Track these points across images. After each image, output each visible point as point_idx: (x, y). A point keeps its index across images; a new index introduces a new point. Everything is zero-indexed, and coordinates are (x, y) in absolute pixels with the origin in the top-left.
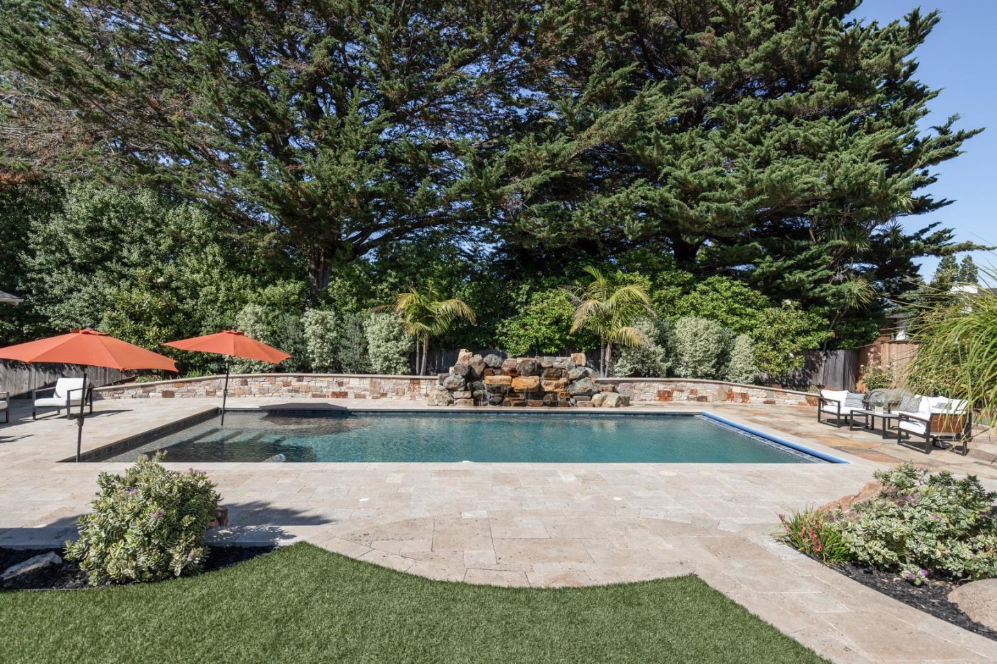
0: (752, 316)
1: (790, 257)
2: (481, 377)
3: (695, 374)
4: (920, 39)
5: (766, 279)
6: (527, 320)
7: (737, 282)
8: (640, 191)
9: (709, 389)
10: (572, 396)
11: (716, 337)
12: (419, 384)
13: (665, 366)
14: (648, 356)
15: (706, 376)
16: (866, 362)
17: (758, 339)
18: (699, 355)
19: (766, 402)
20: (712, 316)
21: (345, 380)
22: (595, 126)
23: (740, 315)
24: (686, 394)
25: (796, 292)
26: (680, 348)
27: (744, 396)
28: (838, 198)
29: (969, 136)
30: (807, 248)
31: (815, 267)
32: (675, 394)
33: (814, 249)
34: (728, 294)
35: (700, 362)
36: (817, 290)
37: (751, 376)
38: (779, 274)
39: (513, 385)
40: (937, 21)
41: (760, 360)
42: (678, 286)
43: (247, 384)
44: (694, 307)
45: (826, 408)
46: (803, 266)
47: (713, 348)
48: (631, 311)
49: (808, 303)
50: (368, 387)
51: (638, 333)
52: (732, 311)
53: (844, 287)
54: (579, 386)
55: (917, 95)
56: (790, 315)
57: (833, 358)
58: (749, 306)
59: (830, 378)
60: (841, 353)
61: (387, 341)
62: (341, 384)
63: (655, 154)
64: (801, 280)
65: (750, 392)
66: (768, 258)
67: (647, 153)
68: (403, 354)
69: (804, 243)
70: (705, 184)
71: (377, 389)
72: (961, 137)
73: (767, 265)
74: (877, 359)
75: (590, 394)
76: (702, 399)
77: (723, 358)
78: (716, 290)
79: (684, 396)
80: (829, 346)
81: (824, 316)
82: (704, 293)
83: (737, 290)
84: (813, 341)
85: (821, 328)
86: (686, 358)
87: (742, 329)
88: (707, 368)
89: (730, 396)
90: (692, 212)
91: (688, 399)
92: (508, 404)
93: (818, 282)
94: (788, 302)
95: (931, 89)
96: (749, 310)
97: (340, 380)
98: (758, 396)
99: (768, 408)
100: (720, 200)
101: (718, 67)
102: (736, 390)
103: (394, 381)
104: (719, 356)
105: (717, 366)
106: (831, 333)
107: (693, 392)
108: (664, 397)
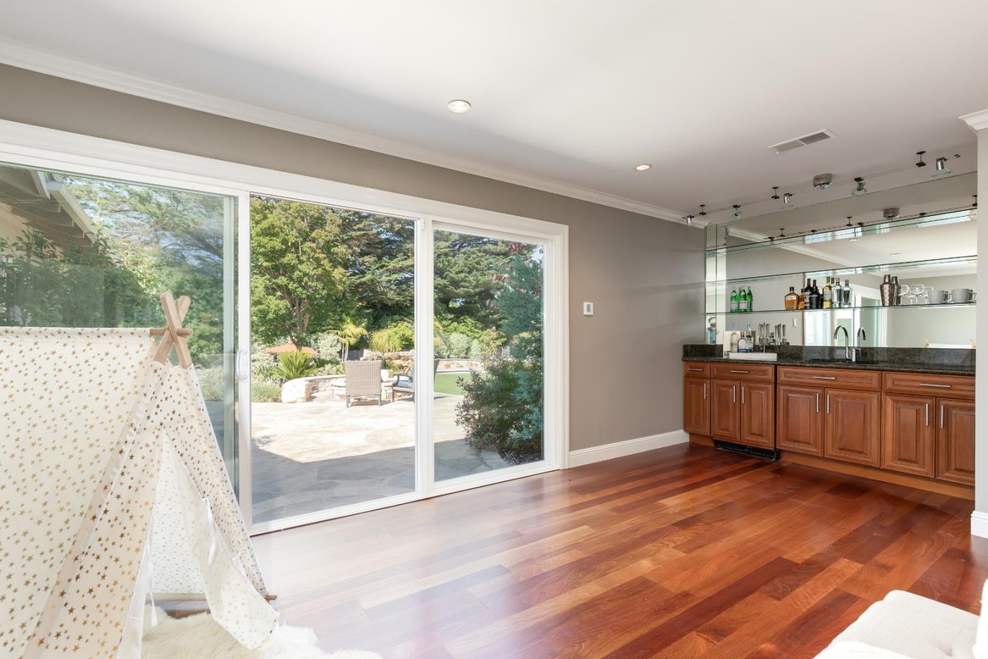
0: (478, 332)
3: (458, 357)
7: (472, 318)
9: (463, 361)
11: (466, 341)
13: (447, 354)
15: (462, 357)
17: (481, 341)
18: (460, 349)
20: (463, 333)
23: (473, 332)
26: (452, 347)
32: (452, 365)
34: (470, 323)
35: (460, 352)
37: (478, 357)
41: (482, 350)
44: (455, 329)
47: (466, 346)
52: (470, 331)
56: (492, 332)
58: (476, 328)
68: (338, 352)
70: (460, 279)
76: (462, 366)
77: (468, 349)
78: (464, 321)
79: (455, 366)
82: (459, 323)
83: (473, 322)
84: (499, 343)
85: (502, 337)
86: (455, 350)
87: (475, 338)
94: (492, 327)
96: (476, 330)
100: (466, 287)
102: (474, 362)
104: (467, 349)
105: (466, 354)
106: (505, 339)
107: (458, 364)
108: (448, 366)
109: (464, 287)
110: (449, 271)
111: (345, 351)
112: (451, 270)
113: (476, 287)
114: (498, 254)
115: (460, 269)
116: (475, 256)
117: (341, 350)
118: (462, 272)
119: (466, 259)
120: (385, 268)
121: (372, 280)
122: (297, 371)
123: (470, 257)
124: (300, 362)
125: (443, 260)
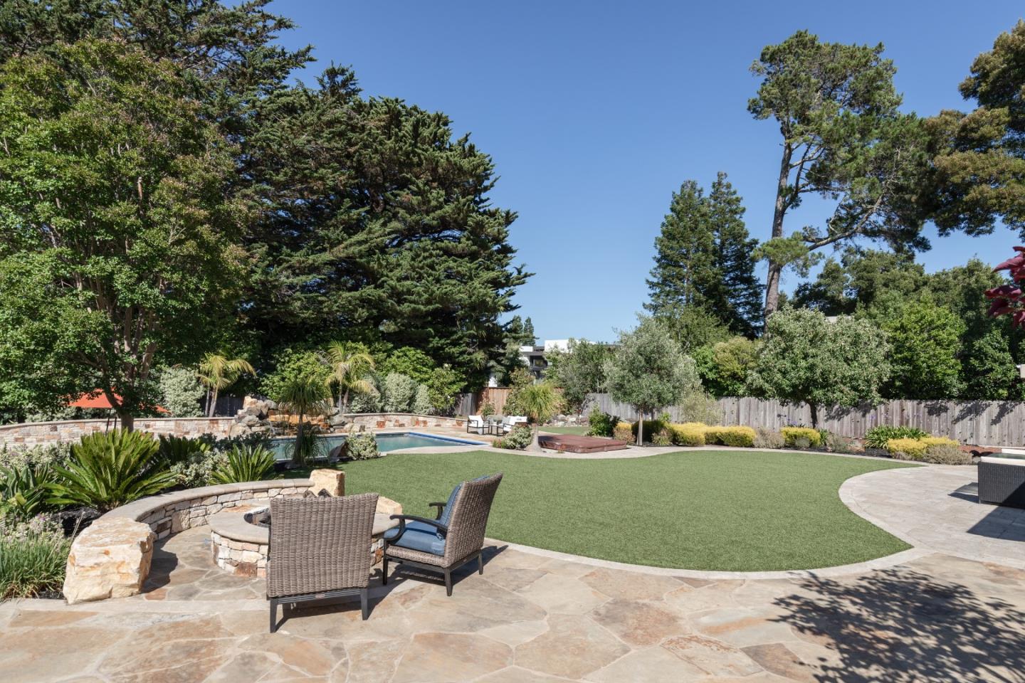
0: (426, 372)
1: (448, 337)
2: (267, 416)
3: (396, 410)
4: (510, 222)
5: (434, 351)
6: (285, 374)
7: (419, 351)
8: (369, 291)
9: (405, 419)
10: (332, 426)
11: (410, 386)
12: (217, 423)
13: (380, 405)
14: (371, 399)
15: (403, 411)
16: (481, 400)
17: (431, 387)
18: (400, 398)
19: (436, 426)
20: (405, 373)
21: (152, 423)
22: (342, 246)
23: (420, 372)
24: (393, 422)
25: (450, 358)
26: (388, 393)
27: (425, 422)
28: (473, 307)
29: (529, 276)
30: (455, 332)
31: (460, 344)
32: (387, 423)
33: (460, 334)
34: (414, 358)
35: (400, 403)
36: (461, 358)
37: (428, 410)
38: (442, 348)
39: (290, 421)
40: (517, 217)
41: (432, 400)
42: (384, 352)
43: (56, 430)
44: (393, 366)
45: (471, 425)
46: (455, 344)
47: (408, 393)
48: (362, 371)
49: (456, 365)
50: (173, 427)
51: (366, 384)
52: (415, 370)
53: (473, 357)
54: (337, 420)
55: (506, 250)
56: (446, 372)
57: (466, 398)
58: (424, 366)
59: (465, 410)
60: (470, 395)
61: (186, 390)
62: (147, 426)
63: (376, 266)
64: (453, 352)
65: (427, 419)
66: (437, 338)
67: (371, 265)
68: (198, 401)
69: (455, 329)
70: (405, 290)
71: (181, 429)
72: (526, 276)
73: (435, 342)
74: (487, 397)
75: (343, 424)
76: (402, 425)
77: (412, 399)
78: (406, 355)
79: (391, 424)
80: (465, 391)
81: (463, 373)
82: (398, 357)
83: (419, 356)
84: (456, 388)
85: (462, 380)
86: (392, 400)
87: (422, 381)
88: (404, 406)
89: (417, 422)
90: (398, 308)
91: (395, 426)
92: (287, 434)
93: (462, 353)
94: (446, 365)
95: (514, 249)
96: (425, 369)
97: (147, 423)
98: (432, 421)
99: (438, 428)
100: (414, 302)
101: (411, 215)
102: (421, 419)
103: (196, 422)
104: (410, 398)
105: (409, 405)
106: (466, 383)
107: (397, 421)
108: (381, 425)
109: (411, 302)
110: (387, 276)
111: (211, 397)
112: (390, 274)
113: (428, 302)
114: (461, 256)
115: (403, 274)
116: (427, 254)
117: (204, 397)
118: (406, 278)
119: (413, 259)
120: (285, 265)
121: (263, 283)
122: (118, 484)
123: (418, 256)
124: (127, 462)
125: (379, 259)
